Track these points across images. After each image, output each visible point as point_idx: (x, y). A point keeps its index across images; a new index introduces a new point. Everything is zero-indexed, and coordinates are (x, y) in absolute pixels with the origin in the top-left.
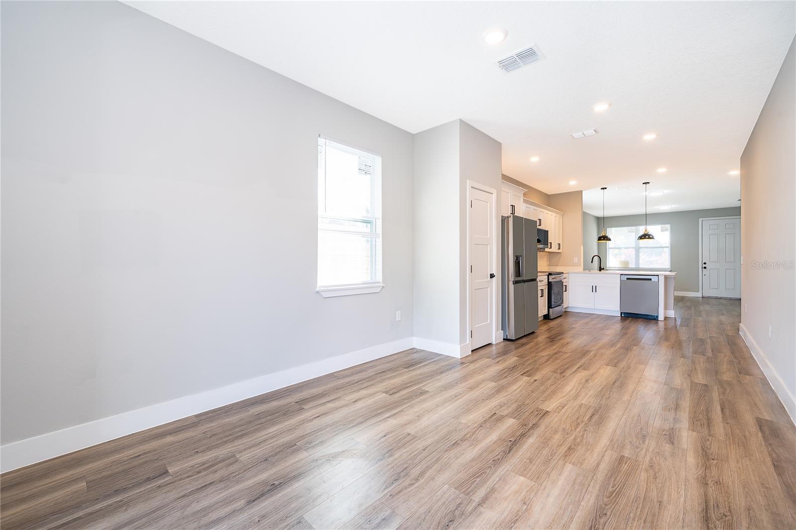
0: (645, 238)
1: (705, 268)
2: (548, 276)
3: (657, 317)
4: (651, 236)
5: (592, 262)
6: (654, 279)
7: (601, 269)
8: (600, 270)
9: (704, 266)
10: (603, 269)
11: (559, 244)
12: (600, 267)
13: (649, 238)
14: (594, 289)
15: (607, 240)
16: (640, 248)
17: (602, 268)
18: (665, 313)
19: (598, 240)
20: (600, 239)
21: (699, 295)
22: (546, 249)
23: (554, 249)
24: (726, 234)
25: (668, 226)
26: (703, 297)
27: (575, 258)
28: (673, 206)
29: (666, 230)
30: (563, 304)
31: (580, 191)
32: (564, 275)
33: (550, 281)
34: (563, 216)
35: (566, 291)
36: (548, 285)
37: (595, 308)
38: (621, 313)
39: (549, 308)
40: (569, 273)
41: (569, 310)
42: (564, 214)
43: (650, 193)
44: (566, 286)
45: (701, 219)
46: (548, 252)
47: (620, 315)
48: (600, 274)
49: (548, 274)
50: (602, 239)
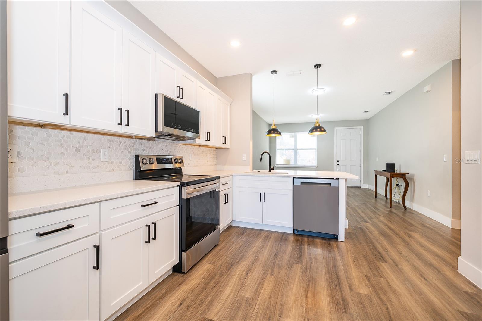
0: (316, 131)
1: (338, 165)
2: (180, 187)
3: (337, 236)
4: (322, 129)
5: (261, 161)
7: (271, 169)
8: (270, 171)
9: (338, 163)
10: (273, 169)
11: (225, 137)
12: (270, 167)
13: (321, 131)
14: (262, 197)
15: (277, 134)
17: (272, 167)
19: (268, 134)
20: (269, 132)
22: (197, 140)
23: (216, 141)
24: (351, 140)
27: (243, 155)
30: (216, 229)
31: (249, 73)
32: (221, 181)
33: (182, 198)
34: (231, 104)
35: (227, 202)
36: (180, 206)
37: (263, 223)
38: (294, 230)
39: (184, 251)
40: (230, 176)
41: (234, 224)
42: (233, 102)
43: (315, 90)
44: (226, 195)
45: (335, 129)
46: (200, 146)
47: (293, 233)
48: (270, 175)
49: (179, 184)
50: (272, 132)
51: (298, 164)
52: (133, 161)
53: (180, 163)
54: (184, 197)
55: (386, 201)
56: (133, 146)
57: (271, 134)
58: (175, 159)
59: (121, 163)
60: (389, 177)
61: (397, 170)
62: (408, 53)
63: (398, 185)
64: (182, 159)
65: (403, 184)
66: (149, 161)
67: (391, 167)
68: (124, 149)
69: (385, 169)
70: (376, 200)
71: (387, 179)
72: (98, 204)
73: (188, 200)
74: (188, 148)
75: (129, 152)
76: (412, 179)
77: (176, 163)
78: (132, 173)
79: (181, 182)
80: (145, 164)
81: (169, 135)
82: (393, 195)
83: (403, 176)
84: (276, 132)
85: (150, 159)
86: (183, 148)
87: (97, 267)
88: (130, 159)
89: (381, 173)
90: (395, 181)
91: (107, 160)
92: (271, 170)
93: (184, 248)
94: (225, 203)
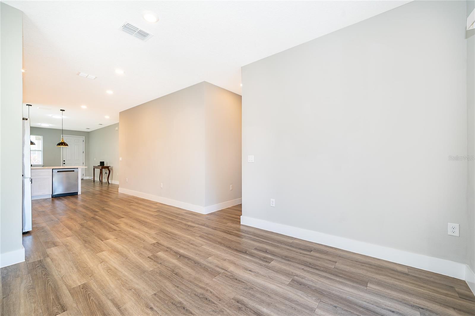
55: (100, 183)
60: (101, 168)
61: (105, 165)
63: (106, 173)
65: (108, 172)
67: (102, 163)
69: (99, 165)
70: (94, 183)
71: (100, 169)
76: (112, 169)
82: (103, 179)
83: (108, 167)
89: (97, 167)
90: (104, 171)
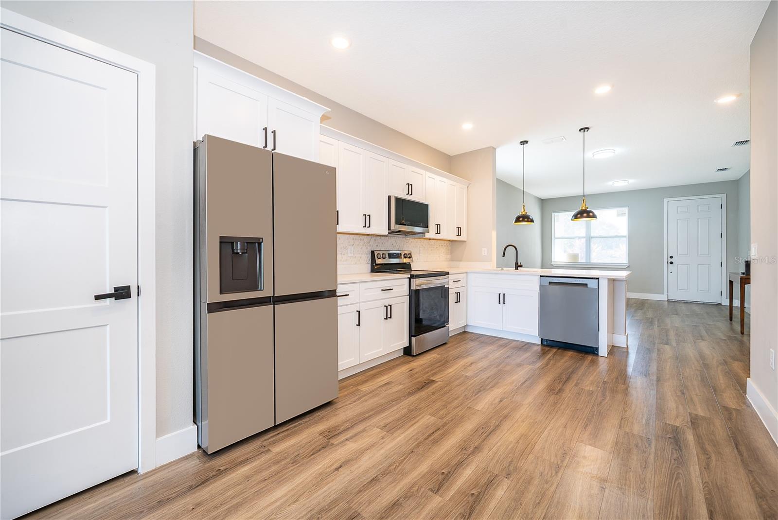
0: (582, 217)
1: (672, 263)
2: (410, 279)
3: (597, 349)
4: (591, 214)
5: (504, 256)
6: (592, 284)
7: (518, 266)
8: (517, 268)
9: (670, 260)
10: (521, 266)
11: (459, 228)
12: (517, 263)
13: (588, 216)
14: (502, 299)
15: (528, 221)
16: (592, 238)
17: (519, 264)
18: (610, 339)
19: (516, 221)
20: (518, 219)
21: (664, 298)
22: (426, 234)
23: (449, 233)
24: (698, 219)
25: (626, 210)
26: (669, 301)
27: (483, 249)
28: (631, 181)
29: (623, 214)
30: (445, 326)
31: (491, 147)
32: (451, 277)
33: (412, 289)
34: (468, 187)
35: (459, 302)
36: (410, 296)
37: (504, 330)
38: (542, 339)
39: (414, 337)
40: (464, 273)
41: (469, 330)
42: (470, 183)
43: (596, 153)
44: (458, 294)
45: (666, 201)
46: (430, 239)
47: (540, 343)
48: (517, 273)
49: (409, 276)
50: (521, 219)
51: (592, 262)
52: (370, 256)
53: (409, 258)
54: (413, 288)
56: (369, 242)
57: (520, 221)
58: (405, 254)
59: (361, 257)
62: (727, 99)
64: (411, 254)
66: (383, 256)
68: (363, 245)
72: (358, 284)
73: (417, 291)
74: (417, 242)
75: (367, 248)
77: (405, 257)
78: (369, 267)
79: (411, 275)
80: (379, 258)
81: (399, 231)
84: (526, 220)
85: (383, 254)
86: (412, 242)
87: (359, 325)
88: (367, 254)
91: (352, 255)
92: (519, 268)
93: (413, 334)
94: (457, 302)
